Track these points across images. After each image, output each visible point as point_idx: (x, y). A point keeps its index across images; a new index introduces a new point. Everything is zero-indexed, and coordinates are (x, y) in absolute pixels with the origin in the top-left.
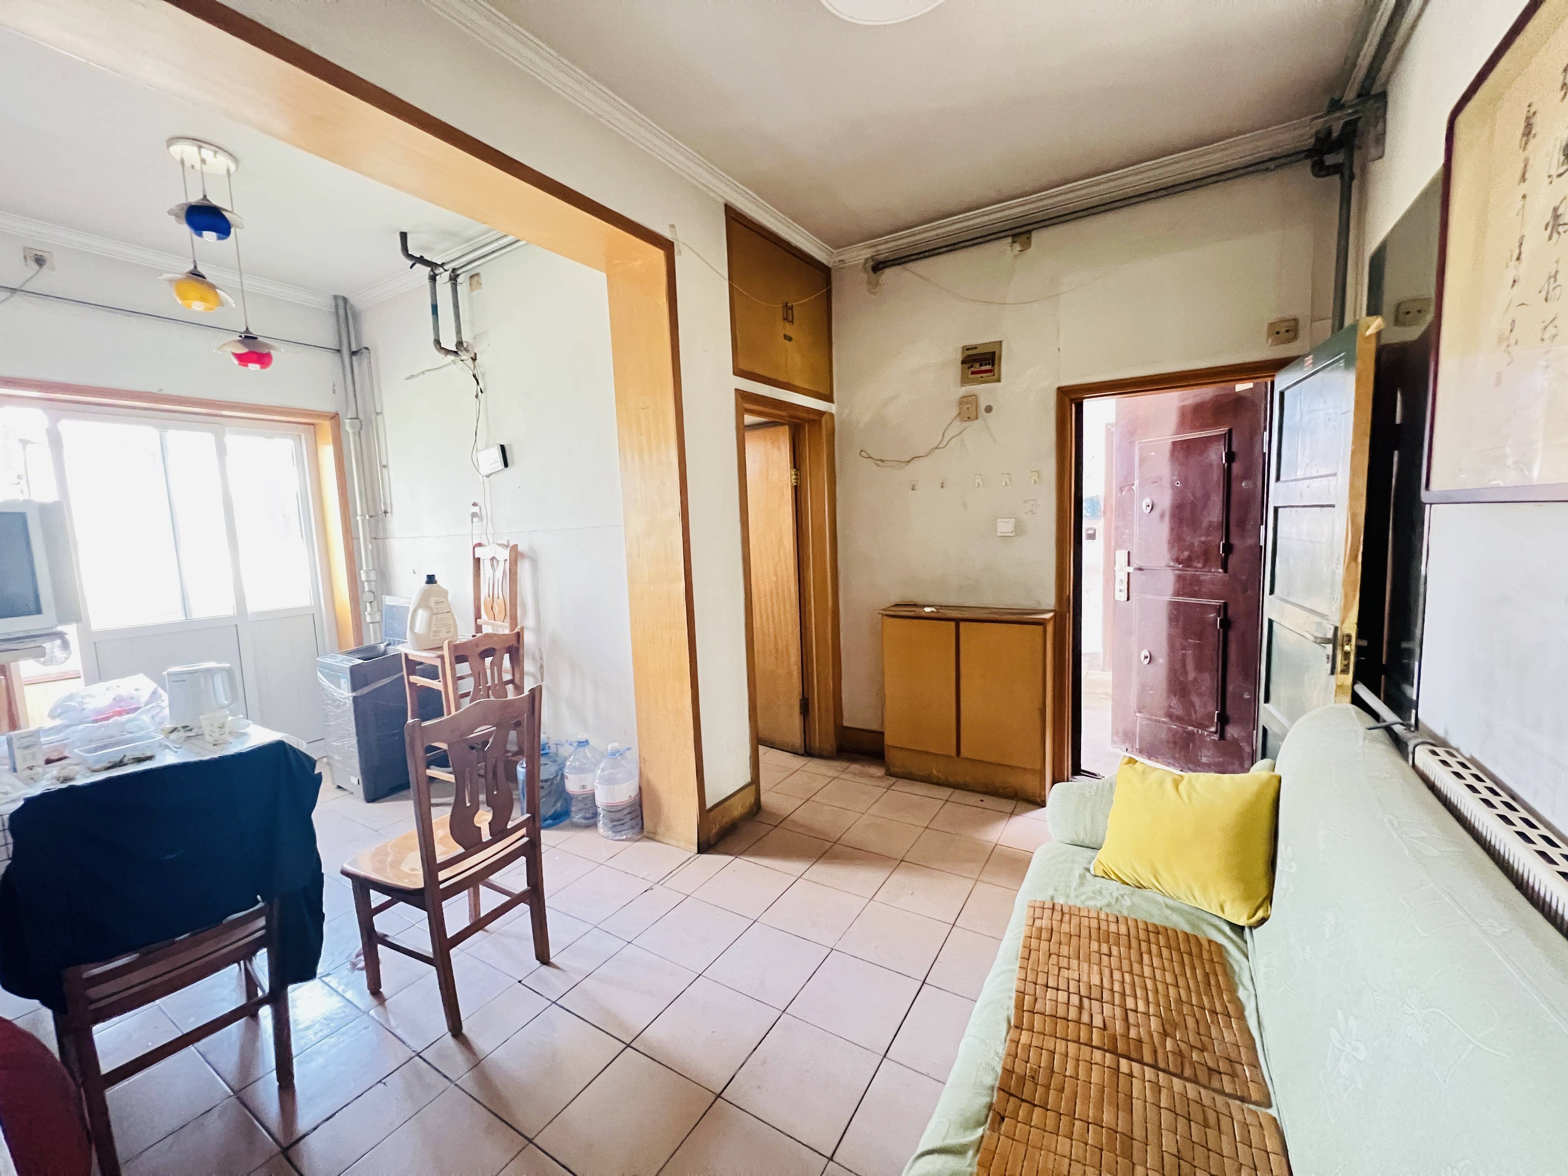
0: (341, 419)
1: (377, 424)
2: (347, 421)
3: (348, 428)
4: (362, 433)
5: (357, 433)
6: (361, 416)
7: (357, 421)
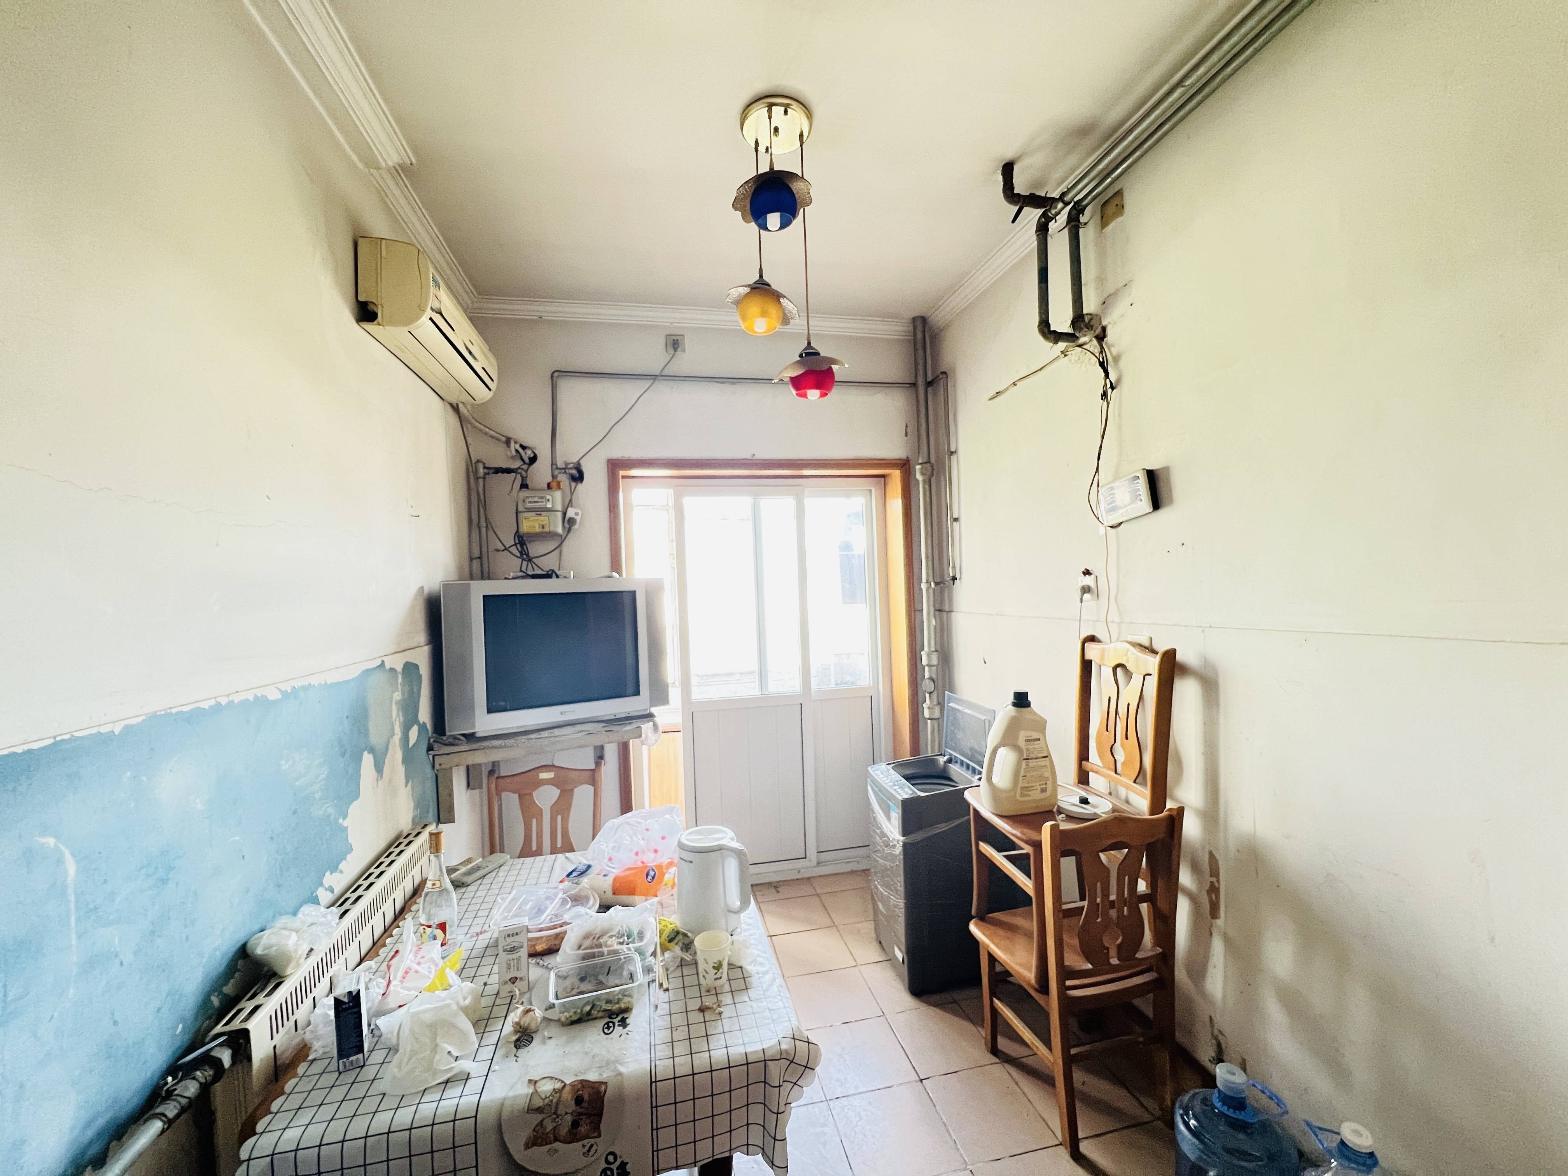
0: (911, 466)
1: (950, 467)
2: (918, 467)
3: (919, 477)
4: (933, 479)
5: (927, 481)
6: (933, 460)
7: (928, 465)
